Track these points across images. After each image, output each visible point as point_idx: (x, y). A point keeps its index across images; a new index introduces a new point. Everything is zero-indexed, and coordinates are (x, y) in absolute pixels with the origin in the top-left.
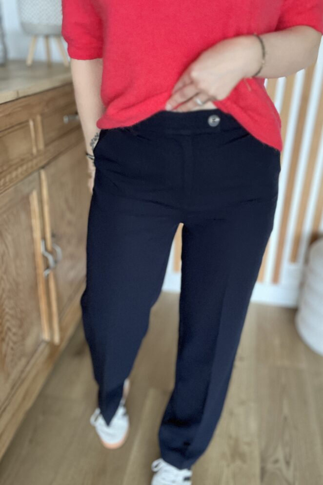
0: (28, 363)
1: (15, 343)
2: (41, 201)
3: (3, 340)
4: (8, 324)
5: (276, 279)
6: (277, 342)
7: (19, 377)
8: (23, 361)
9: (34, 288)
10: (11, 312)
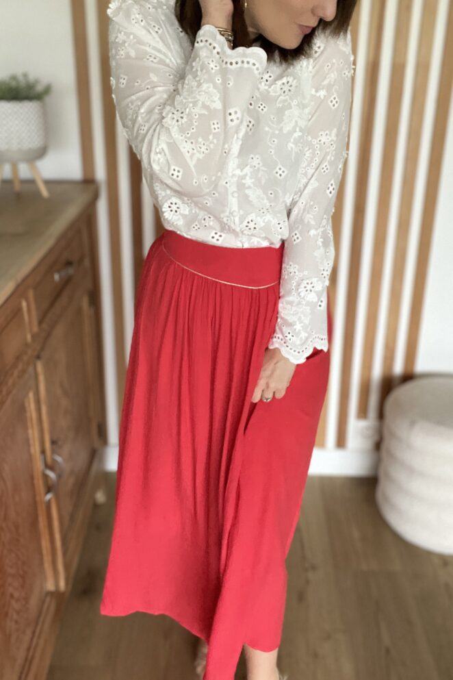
0: (34, 632)
1: (18, 613)
2: (38, 402)
3: (7, 614)
4: (10, 590)
5: (341, 442)
6: (356, 534)
7: (26, 659)
8: (29, 632)
9: (34, 523)
10: (12, 571)
